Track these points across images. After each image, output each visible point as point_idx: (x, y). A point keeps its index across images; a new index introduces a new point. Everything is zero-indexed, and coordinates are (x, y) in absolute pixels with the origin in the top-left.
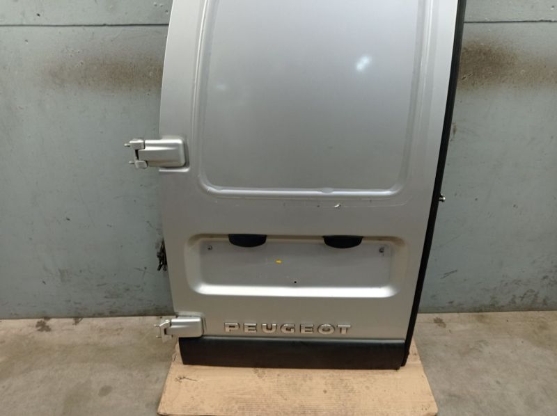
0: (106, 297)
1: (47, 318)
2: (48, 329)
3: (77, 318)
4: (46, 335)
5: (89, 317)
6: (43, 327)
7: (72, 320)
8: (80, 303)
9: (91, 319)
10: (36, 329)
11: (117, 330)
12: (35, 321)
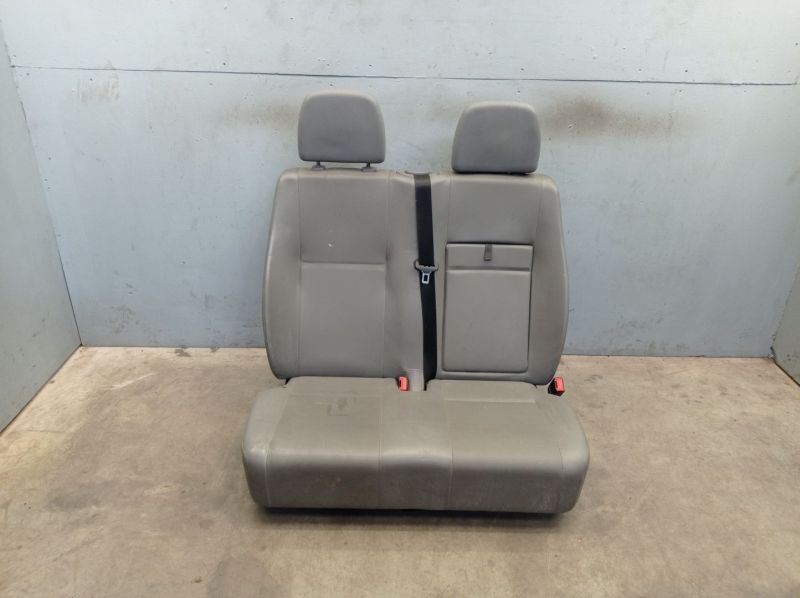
0: (245, 326)
1: (184, 347)
2: (187, 355)
3: (214, 348)
4: (185, 360)
5: (225, 347)
6: (183, 354)
7: (209, 349)
8: (219, 332)
9: (227, 349)
10: (174, 355)
11: (253, 357)
12: (174, 349)
